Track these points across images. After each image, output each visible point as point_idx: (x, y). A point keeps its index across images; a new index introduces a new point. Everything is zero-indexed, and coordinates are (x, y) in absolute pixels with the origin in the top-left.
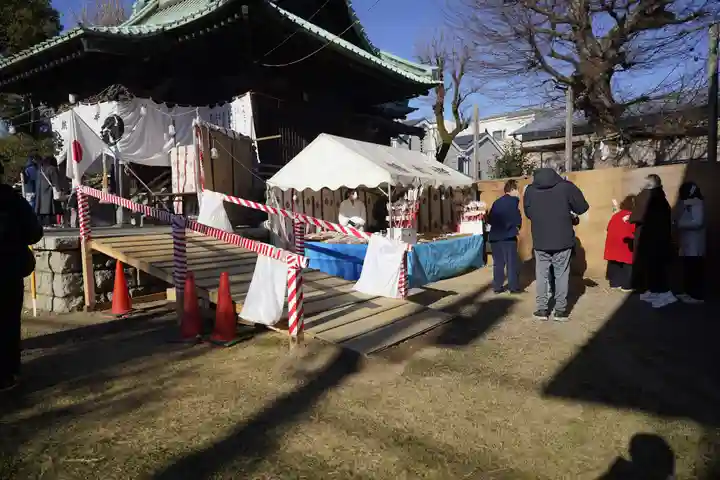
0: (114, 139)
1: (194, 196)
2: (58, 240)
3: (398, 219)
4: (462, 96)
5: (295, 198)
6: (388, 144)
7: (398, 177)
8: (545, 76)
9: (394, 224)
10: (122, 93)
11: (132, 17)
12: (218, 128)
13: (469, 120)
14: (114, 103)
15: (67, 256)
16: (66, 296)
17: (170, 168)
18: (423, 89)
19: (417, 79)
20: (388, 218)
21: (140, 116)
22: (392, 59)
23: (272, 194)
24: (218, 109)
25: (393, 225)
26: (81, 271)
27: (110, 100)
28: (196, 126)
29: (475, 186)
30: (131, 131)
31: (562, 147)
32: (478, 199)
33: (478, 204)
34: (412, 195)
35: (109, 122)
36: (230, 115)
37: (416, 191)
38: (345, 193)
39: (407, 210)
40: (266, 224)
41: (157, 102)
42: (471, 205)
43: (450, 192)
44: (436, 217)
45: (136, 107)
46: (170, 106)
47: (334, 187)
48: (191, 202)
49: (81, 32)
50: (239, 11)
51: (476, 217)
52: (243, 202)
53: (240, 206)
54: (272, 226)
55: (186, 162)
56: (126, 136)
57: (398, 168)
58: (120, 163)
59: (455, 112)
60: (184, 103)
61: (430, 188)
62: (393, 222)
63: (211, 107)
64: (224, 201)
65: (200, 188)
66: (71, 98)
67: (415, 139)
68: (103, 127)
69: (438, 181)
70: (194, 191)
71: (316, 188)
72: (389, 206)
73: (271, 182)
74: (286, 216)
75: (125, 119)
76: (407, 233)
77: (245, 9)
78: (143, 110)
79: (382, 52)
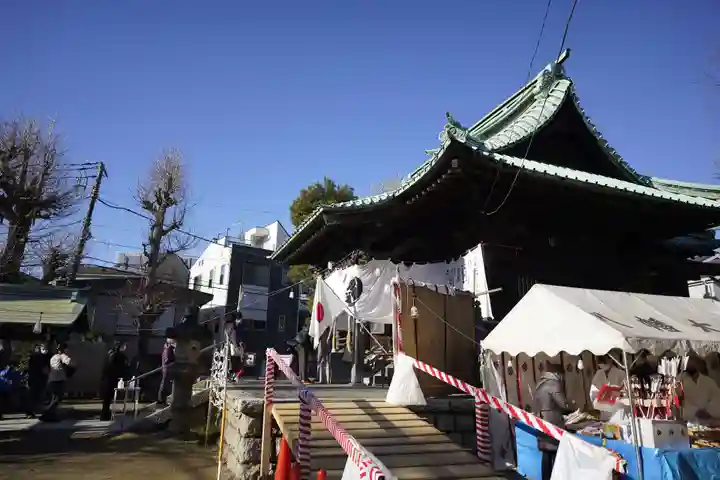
2: (244, 402)
3: (647, 403)
5: (510, 364)
7: (640, 340)
10: (360, 257)
12: (424, 284)
14: (356, 266)
15: (251, 419)
16: (246, 463)
22: (670, 186)
23: (488, 358)
24: (453, 264)
26: (261, 437)
27: (353, 264)
28: (395, 285)
30: (368, 291)
34: (669, 367)
37: (675, 361)
41: (396, 262)
46: (408, 265)
47: (552, 353)
49: (322, 210)
50: (450, 166)
56: (363, 296)
58: (357, 322)
63: (449, 261)
64: (414, 367)
65: (396, 350)
66: (330, 265)
73: (485, 344)
75: (363, 280)
76: (665, 429)
77: (455, 163)
78: (378, 271)
79: (654, 179)
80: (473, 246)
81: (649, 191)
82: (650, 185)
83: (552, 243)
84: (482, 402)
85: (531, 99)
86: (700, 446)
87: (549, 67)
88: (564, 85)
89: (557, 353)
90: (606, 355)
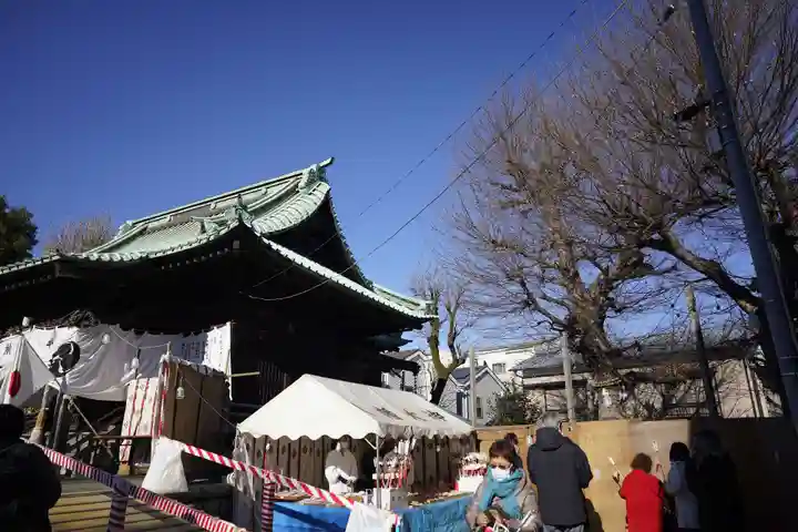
0: (65, 368)
1: (148, 440)
3: (387, 477)
4: (458, 328)
5: (268, 446)
6: (378, 383)
7: (388, 426)
8: (539, 317)
9: (382, 483)
10: (87, 318)
11: (116, 238)
12: (189, 363)
13: (466, 356)
14: (75, 329)
17: (123, 404)
18: (416, 323)
19: (410, 313)
20: (375, 477)
21: (102, 343)
22: (385, 293)
23: (242, 441)
24: (192, 338)
25: (381, 485)
27: (71, 326)
28: (164, 362)
29: (474, 434)
30: (87, 360)
31: (561, 386)
32: (478, 450)
33: (478, 456)
34: (404, 448)
35: (64, 349)
36: (204, 344)
37: (407, 443)
38: (327, 444)
39: (397, 466)
40: (230, 479)
41: (125, 328)
42: (471, 456)
43: (446, 442)
44: (431, 471)
45: (99, 334)
46: (138, 334)
47: (315, 436)
48: (142, 448)
49: (57, 257)
50: (230, 246)
51: (476, 471)
52: (205, 455)
53: (201, 459)
54: (237, 480)
55: (145, 398)
56: (79, 366)
57: (388, 413)
58: (65, 397)
59: (451, 346)
60: (154, 331)
61: (424, 437)
62: (380, 481)
63: (186, 335)
64: (183, 453)
65: (157, 433)
66: (25, 321)
67: (409, 374)
68: (54, 355)
69: (433, 428)
70: (148, 434)
71: (294, 437)
72: (377, 462)
73: (243, 427)
74: (255, 474)
75: (82, 347)
76: (396, 495)
77: (236, 244)
78: (106, 338)
79: (375, 285)
80: (220, 323)
81: (367, 293)
82: (371, 289)
83: (291, 328)
84: (272, 484)
85: (293, 191)
86: (414, 506)
87: (314, 167)
88: (324, 187)
89: (319, 436)
90: (363, 440)
